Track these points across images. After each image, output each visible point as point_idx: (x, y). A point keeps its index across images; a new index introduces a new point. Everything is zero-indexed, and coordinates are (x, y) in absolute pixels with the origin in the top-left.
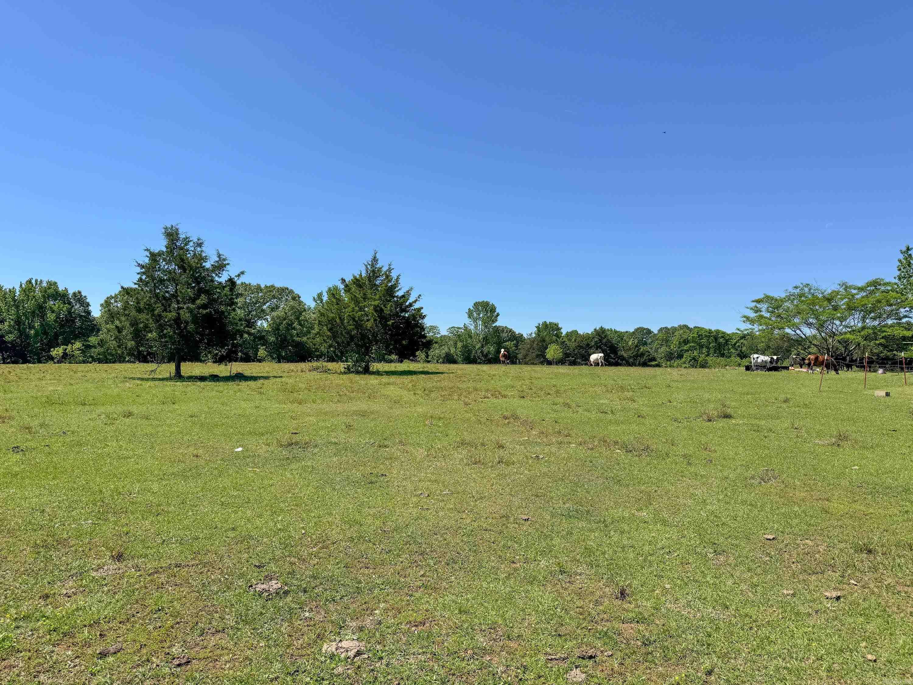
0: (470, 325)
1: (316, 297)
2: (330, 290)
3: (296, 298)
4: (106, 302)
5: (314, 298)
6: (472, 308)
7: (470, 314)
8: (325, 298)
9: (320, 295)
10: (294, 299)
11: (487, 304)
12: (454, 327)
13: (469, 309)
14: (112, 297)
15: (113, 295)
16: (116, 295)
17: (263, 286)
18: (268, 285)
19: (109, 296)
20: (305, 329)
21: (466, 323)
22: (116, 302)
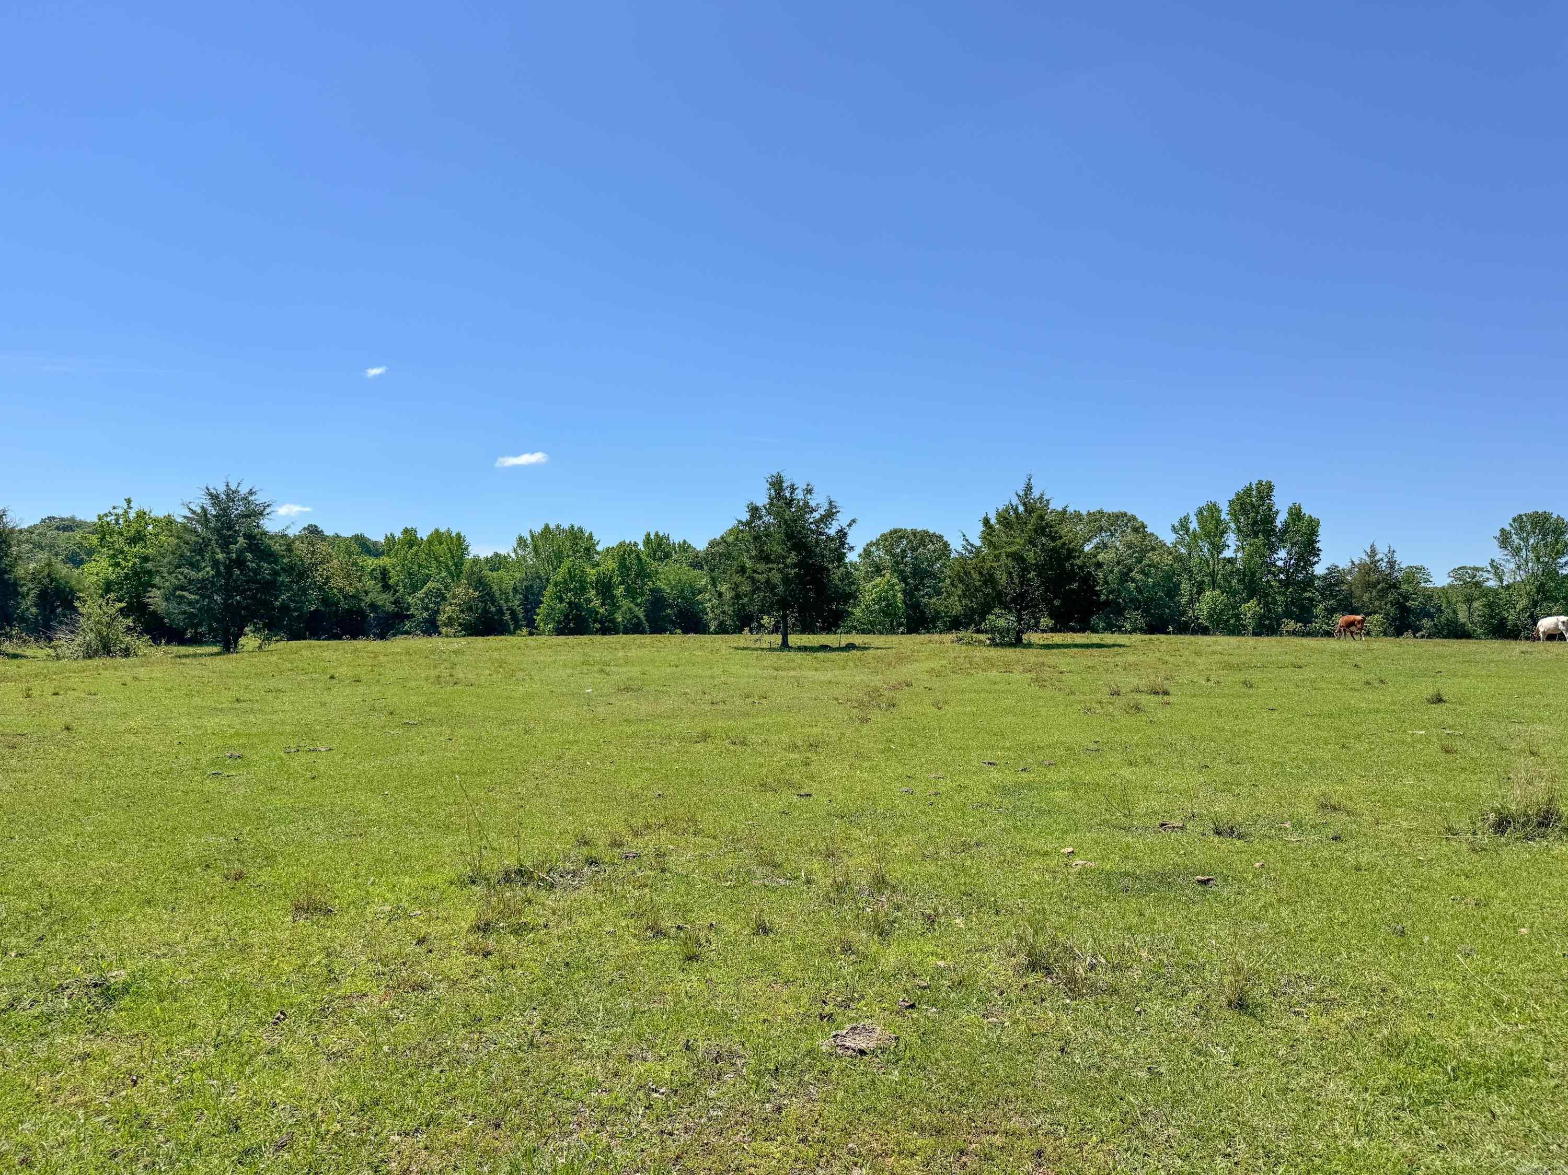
0: (1504, 562)
1: (1177, 524)
2: (1200, 512)
3: (1139, 529)
4: (865, 550)
5: (1173, 526)
6: (1508, 528)
7: (1504, 540)
8: (1194, 525)
9: (1184, 524)
10: (1136, 530)
11: (1546, 517)
12: (1465, 568)
13: (1502, 530)
14: (872, 544)
15: (874, 542)
16: (878, 540)
17: (1084, 513)
18: (1091, 511)
19: (869, 542)
20: (1150, 580)
21: (1496, 559)
22: (878, 550)
